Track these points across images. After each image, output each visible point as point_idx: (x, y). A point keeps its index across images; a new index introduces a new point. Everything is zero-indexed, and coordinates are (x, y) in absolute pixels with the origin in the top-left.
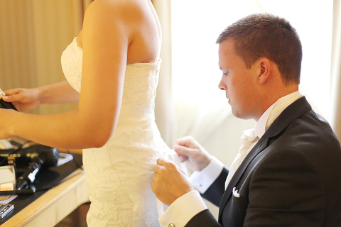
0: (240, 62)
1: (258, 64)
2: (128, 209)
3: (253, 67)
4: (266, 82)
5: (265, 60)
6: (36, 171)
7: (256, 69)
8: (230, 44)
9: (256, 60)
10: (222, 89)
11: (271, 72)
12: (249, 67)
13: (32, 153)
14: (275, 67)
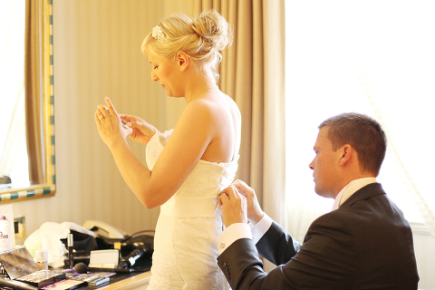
0: (329, 145)
1: (342, 149)
2: (178, 286)
3: (338, 150)
4: (345, 164)
5: (348, 146)
6: (138, 256)
7: (340, 152)
8: (326, 129)
9: (342, 145)
10: (312, 168)
11: (351, 157)
12: (335, 150)
13: (138, 242)
14: (355, 155)
